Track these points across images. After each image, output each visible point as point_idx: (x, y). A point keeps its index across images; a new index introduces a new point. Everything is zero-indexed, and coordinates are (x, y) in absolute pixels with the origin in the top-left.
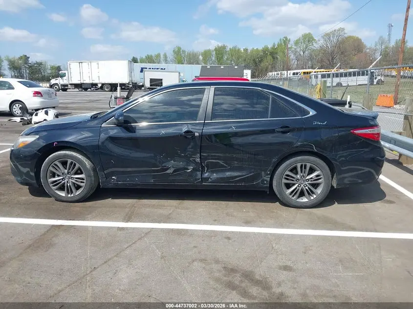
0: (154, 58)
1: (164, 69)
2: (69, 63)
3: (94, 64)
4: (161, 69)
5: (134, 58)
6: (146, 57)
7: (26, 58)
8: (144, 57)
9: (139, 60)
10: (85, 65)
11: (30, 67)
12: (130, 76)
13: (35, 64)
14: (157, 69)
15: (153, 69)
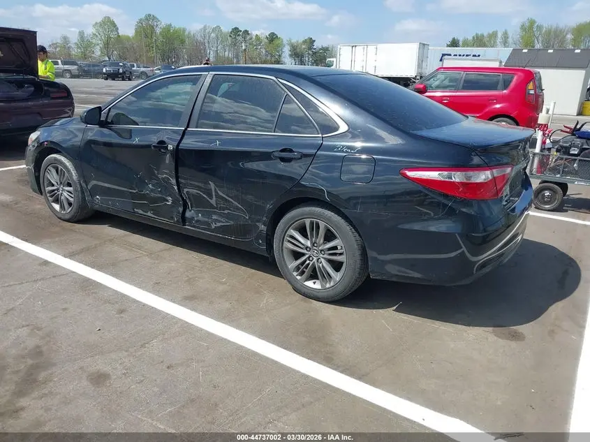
0: (486, 40)
1: (479, 56)
2: (339, 47)
3: (371, 49)
4: (474, 56)
5: (454, 39)
6: (474, 37)
7: (312, 41)
8: (470, 38)
9: (461, 43)
10: (359, 49)
11: (315, 53)
12: (420, 66)
13: (320, 49)
14: (467, 56)
15: (460, 55)
